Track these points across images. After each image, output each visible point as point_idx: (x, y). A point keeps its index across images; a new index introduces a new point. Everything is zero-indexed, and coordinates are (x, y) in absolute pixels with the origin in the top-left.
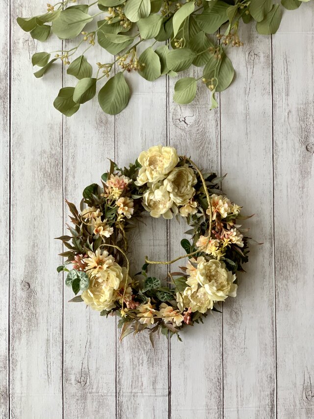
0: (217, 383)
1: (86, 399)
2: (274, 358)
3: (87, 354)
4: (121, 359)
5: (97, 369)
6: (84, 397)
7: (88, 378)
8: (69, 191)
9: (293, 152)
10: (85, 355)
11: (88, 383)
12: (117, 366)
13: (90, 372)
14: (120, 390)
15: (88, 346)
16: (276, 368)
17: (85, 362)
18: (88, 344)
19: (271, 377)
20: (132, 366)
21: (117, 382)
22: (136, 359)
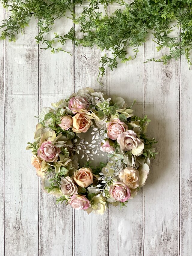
0: (105, 230)
1: (19, 239)
2: (142, 214)
3: (20, 210)
4: (42, 213)
5: (27, 220)
6: (18, 238)
7: (21, 225)
8: (8, 103)
9: (158, 77)
10: (19, 210)
11: (21, 229)
12: (39, 218)
13: (22, 221)
14: (41, 234)
15: (20, 204)
16: (144, 221)
17: (19, 215)
18: (21, 203)
19: (140, 227)
20: (49, 218)
21: (39, 229)
22: (51, 214)
